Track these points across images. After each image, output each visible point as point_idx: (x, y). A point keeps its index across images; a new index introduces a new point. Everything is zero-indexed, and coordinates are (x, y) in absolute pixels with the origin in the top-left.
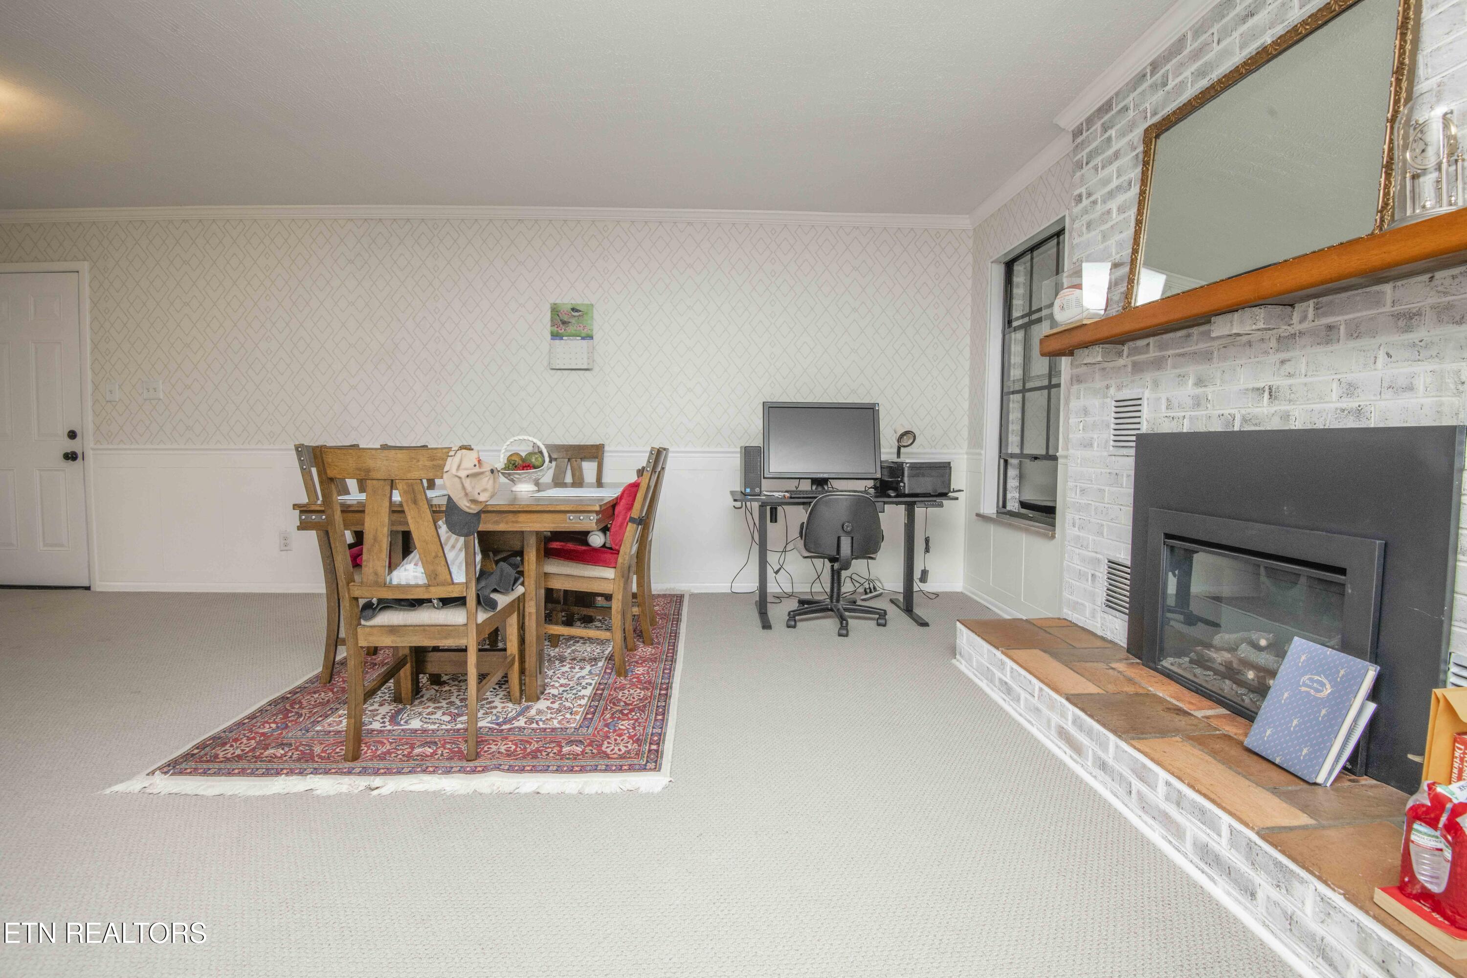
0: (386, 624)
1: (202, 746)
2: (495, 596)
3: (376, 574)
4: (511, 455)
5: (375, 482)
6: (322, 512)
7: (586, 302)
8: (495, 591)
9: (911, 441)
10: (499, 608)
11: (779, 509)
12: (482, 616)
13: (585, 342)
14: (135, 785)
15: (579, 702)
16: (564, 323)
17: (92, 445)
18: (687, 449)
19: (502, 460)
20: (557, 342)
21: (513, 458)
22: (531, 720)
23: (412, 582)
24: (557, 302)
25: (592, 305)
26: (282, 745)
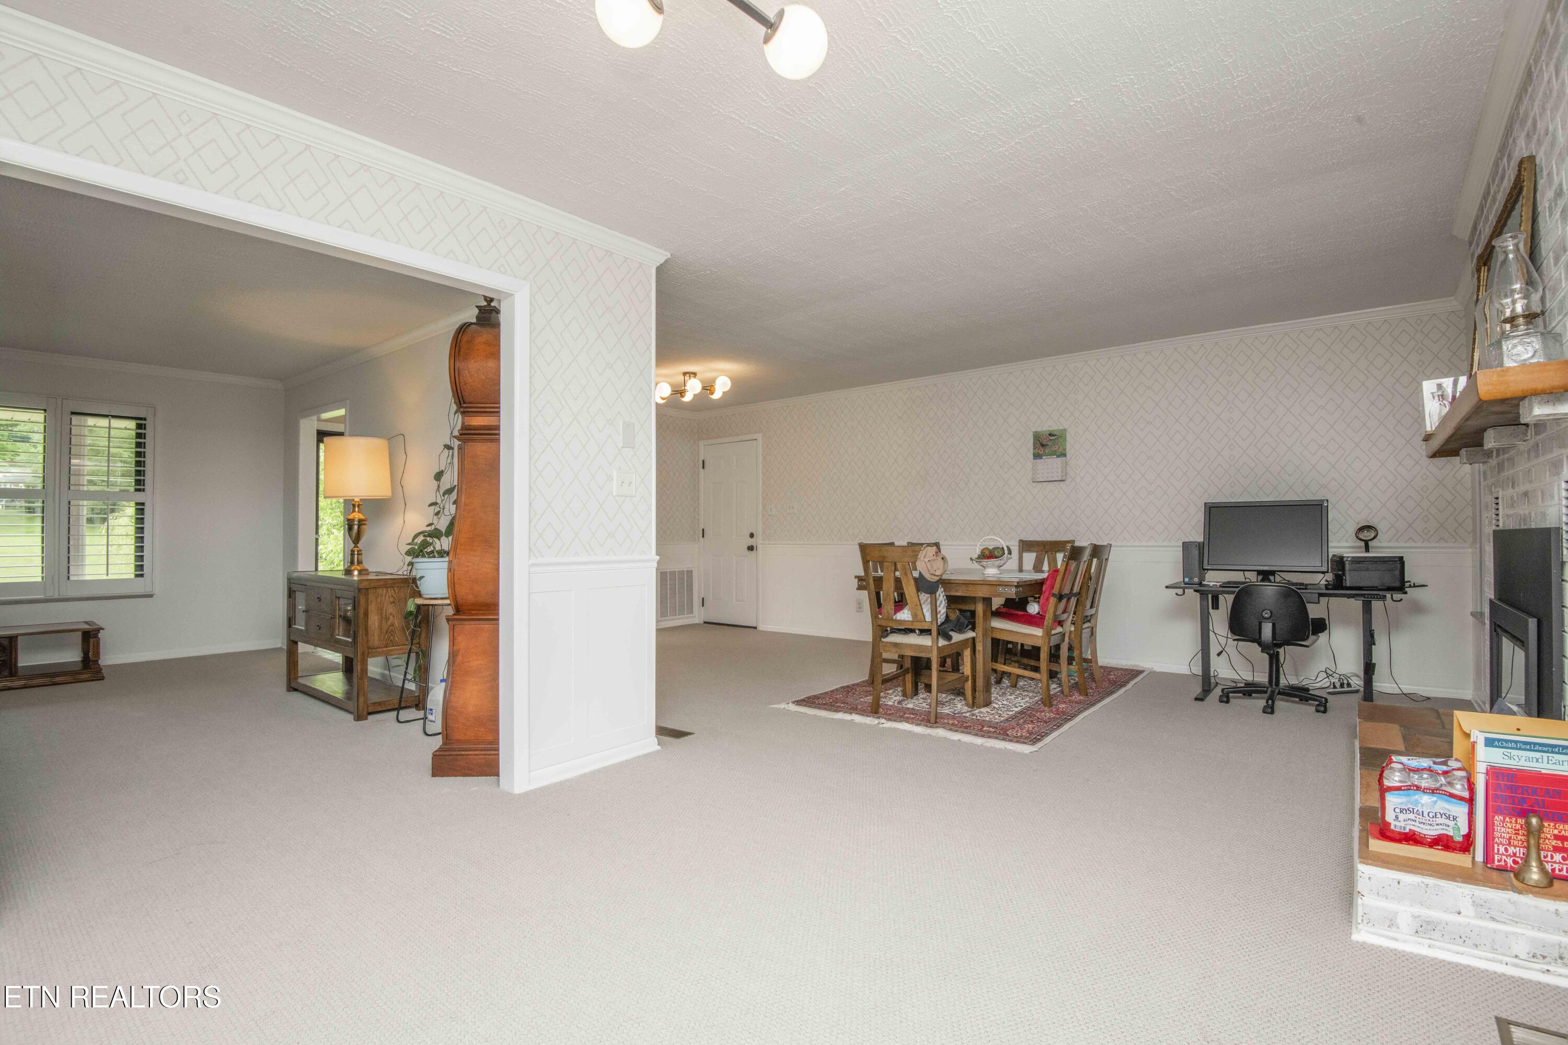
0: (893, 641)
1: (809, 698)
2: (951, 633)
3: (888, 612)
4: (983, 549)
5: (887, 563)
6: (864, 580)
7: (1061, 428)
8: (952, 630)
9: (1373, 535)
10: (953, 641)
11: (1220, 596)
12: (942, 642)
13: (1059, 459)
14: (782, 706)
15: (1008, 713)
16: (1043, 445)
17: (761, 542)
18: (1149, 544)
19: (977, 552)
20: (1038, 461)
21: (984, 551)
22: (973, 715)
23: (907, 619)
24: (1038, 430)
25: (1065, 430)
26: (844, 703)
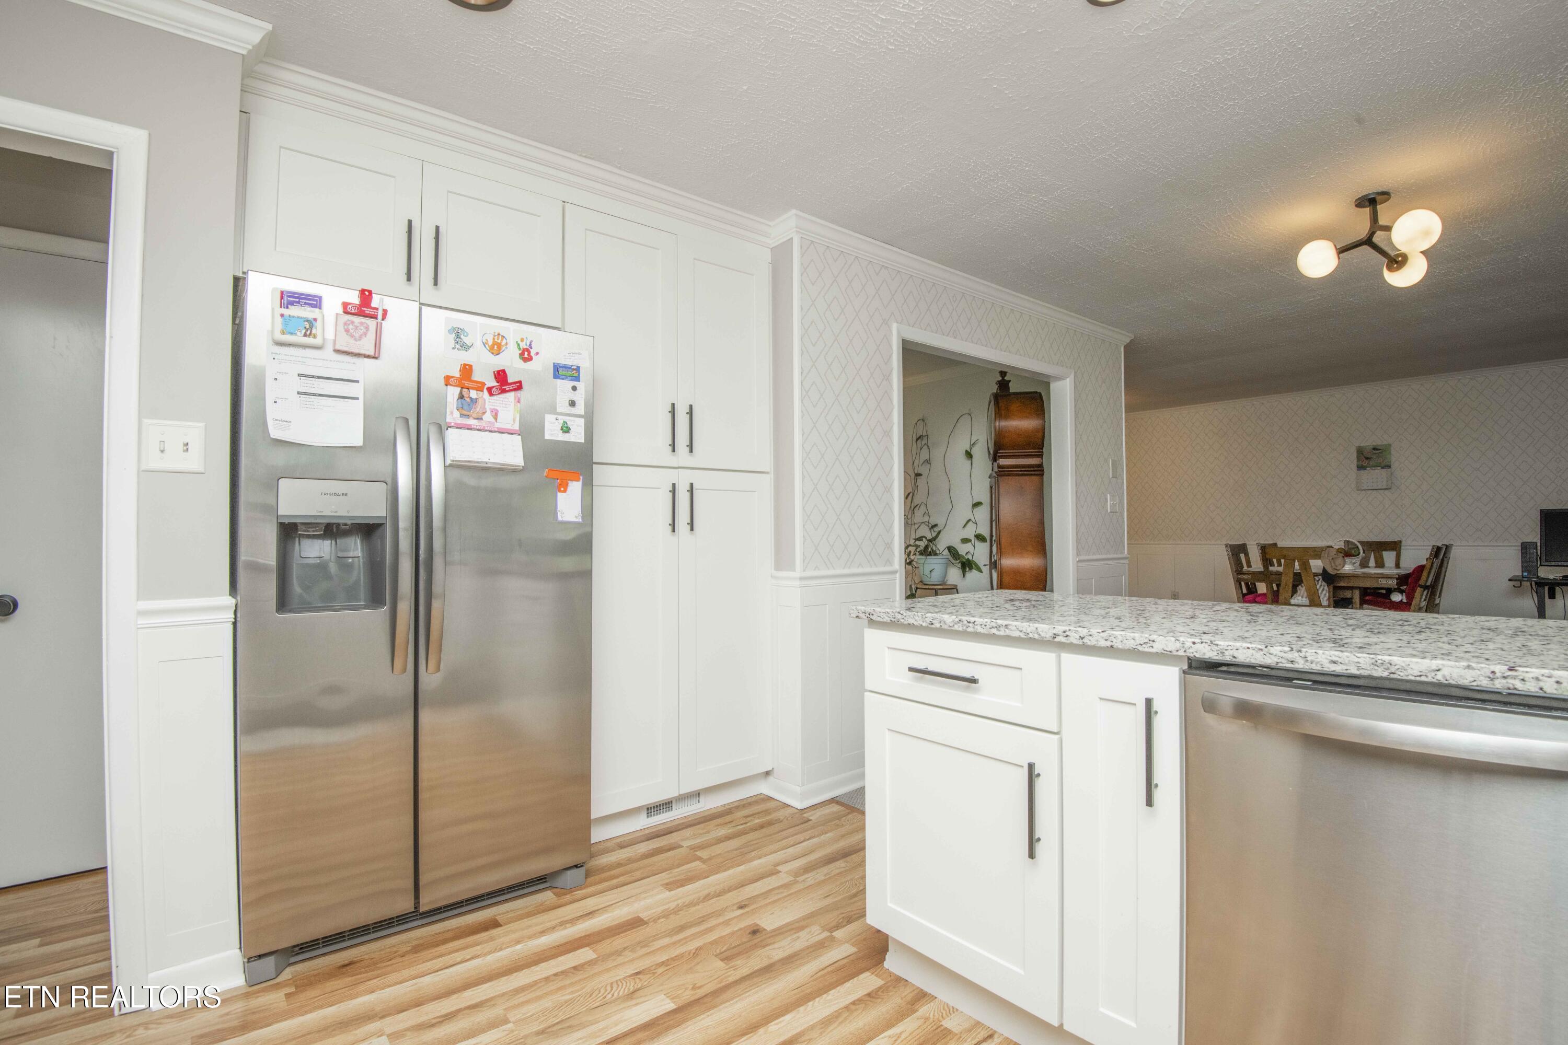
3: (1285, 599)
5: (1286, 561)
11: (1556, 588)
13: (1384, 470)
16: (1367, 458)
20: (1362, 472)
24: (1362, 445)
25: (1390, 445)
